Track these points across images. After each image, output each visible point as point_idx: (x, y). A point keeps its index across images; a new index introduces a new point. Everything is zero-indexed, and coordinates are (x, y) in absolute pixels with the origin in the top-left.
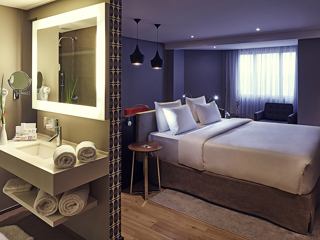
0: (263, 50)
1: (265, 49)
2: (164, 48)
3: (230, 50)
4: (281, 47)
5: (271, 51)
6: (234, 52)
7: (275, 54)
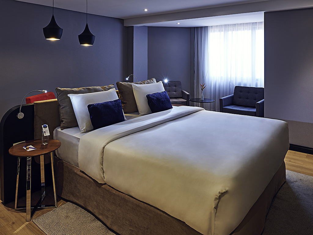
0: (234, 26)
1: (236, 25)
2: (123, 24)
3: (199, 27)
4: (253, 23)
5: (243, 28)
6: (203, 29)
7: (246, 31)
